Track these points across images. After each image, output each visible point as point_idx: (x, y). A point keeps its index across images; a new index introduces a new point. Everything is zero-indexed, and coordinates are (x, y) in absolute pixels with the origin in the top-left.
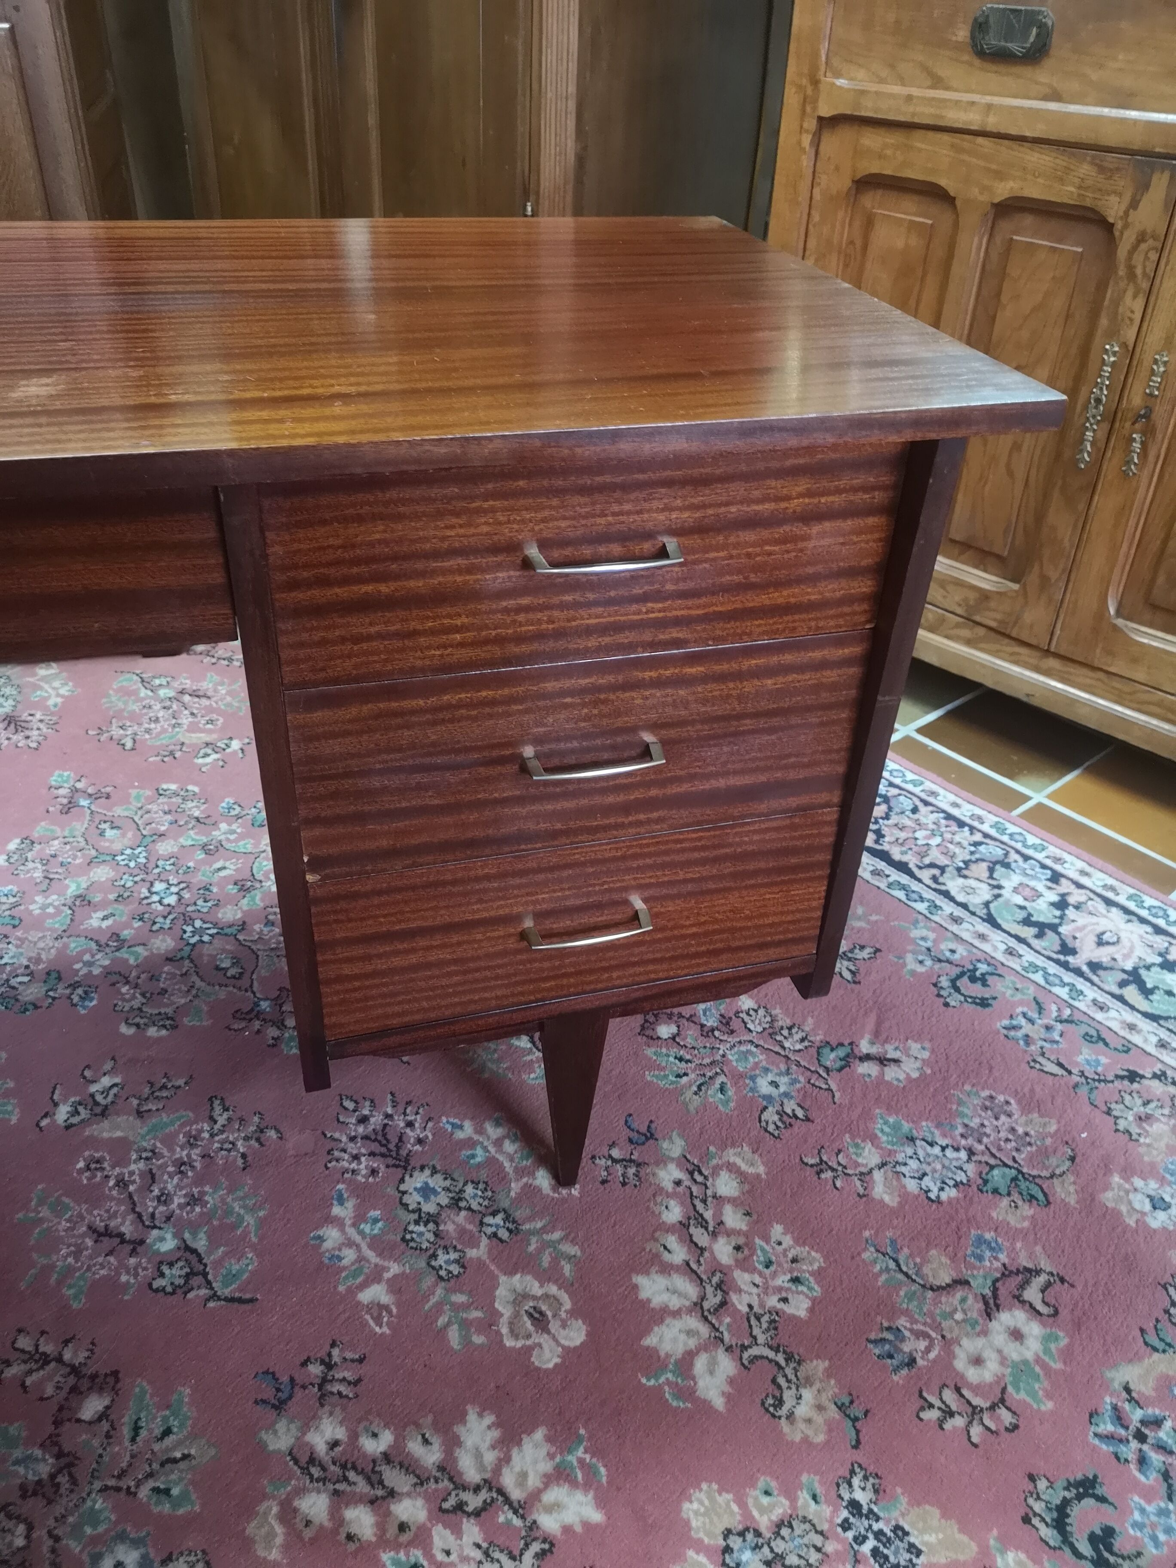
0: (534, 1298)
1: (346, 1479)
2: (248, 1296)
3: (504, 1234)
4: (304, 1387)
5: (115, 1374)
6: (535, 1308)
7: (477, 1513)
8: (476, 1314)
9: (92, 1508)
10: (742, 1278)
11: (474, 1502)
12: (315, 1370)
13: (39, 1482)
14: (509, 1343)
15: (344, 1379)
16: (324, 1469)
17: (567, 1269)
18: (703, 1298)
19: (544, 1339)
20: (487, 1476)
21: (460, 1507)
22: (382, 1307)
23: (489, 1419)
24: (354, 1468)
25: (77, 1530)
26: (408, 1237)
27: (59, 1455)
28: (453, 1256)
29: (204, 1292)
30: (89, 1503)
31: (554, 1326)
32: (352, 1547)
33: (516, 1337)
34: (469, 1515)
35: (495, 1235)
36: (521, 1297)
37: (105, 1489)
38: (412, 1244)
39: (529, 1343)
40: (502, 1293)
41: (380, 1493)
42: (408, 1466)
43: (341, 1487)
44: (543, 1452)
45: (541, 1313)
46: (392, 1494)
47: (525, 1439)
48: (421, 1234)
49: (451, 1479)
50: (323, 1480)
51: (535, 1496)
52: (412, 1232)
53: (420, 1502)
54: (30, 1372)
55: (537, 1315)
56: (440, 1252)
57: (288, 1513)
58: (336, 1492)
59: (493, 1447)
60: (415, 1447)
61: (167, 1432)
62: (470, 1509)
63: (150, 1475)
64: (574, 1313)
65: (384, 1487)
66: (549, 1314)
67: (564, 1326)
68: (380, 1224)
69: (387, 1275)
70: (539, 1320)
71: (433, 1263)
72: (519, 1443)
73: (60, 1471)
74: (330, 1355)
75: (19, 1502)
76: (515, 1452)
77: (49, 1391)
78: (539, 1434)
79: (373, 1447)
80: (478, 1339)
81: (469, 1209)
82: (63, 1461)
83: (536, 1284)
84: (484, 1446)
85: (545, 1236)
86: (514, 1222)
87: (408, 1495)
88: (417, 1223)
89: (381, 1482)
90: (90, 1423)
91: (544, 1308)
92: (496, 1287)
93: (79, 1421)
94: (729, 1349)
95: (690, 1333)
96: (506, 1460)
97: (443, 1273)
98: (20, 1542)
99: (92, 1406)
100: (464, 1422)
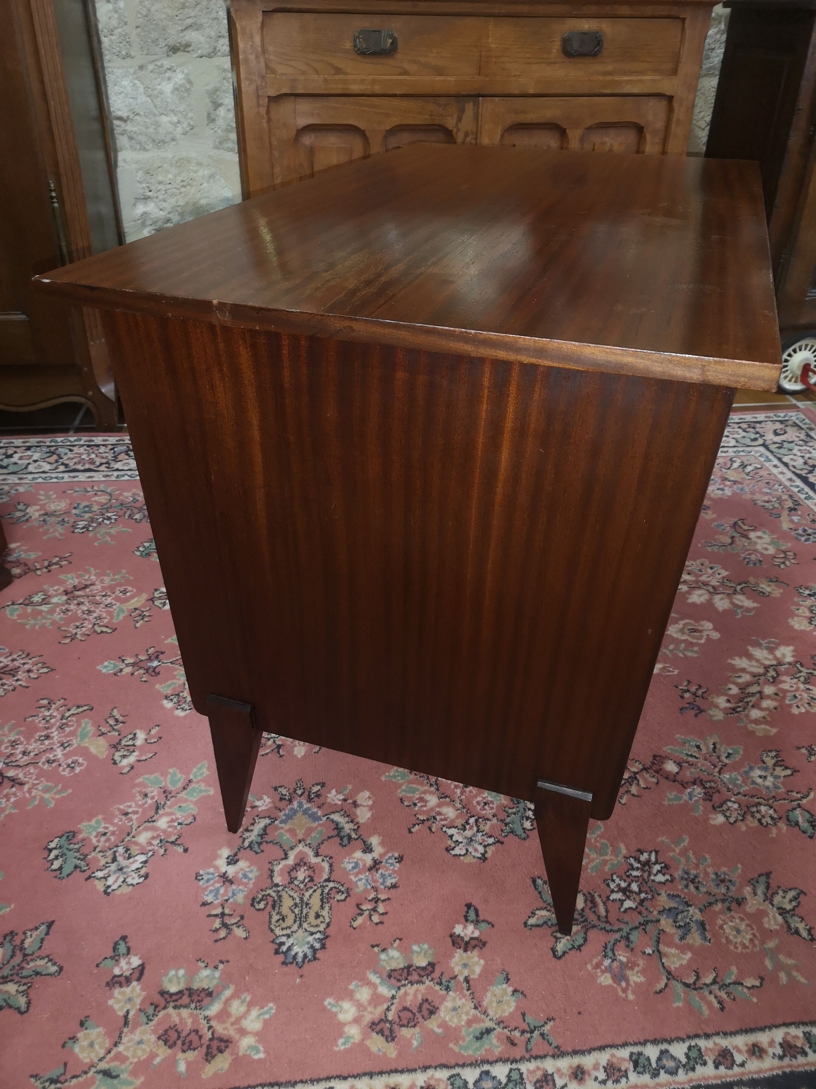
0: (684, 628)
1: (748, 702)
4: (695, 701)
5: (655, 756)
7: (778, 675)
8: (683, 645)
9: (728, 779)
10: (704, 578)
11: (773, 674)
12: (687, 695)
13: (705, 794)
14: (702, 641)
15: (697, 689)
16: (740, 707)
18: (708, 590)
19: (705, 633)
20: (762, 667)
21: (773, 678)
22: (664, 668)
23: (737, 658)
24: (743, 699)
25: (736, 785)
27: (694, 783)
30: (725, 780)
31: (700, 628)
32: (779, 709)
34: (778, 677)
36: (682, 631)
37: (720, 772)
39: (705, 637)
40: (675, 635)
41: (758, 695)
42: (749, 684)
43: (750, 704)
44: (759, 650)
45: (692, 629)
46: (760, 692)
47: (751, 652)
49: (760, 676)
50: (745, 709)
51: (776, 658)
53: (767, 687)
54: (638, 784)
57: (757, 722)
58: (753, 706)
59: (750, 661)
60: (740, 681)
61: (698, 747)
62: (775, 676)
63: (719, 757)
64: (697, 621)
65: (756, 693)
66: (694, 627)
67: (702, 626)
70: (695, 631)
72: (752, 654)
73: (703, 785)
74: (682, 689)
75: (713, 802)
76: (755, 657)
77: (655, 780)
78: (751, 648)
79: (735, 690)
80: (696, 649)
82: (698, 782)
83: (678, 625)
84: (749, 663)
87: (762, 689)
89: (753, 694)
90: (681, 769)
91: (690, 627)
92: (672, 636)
93: (677, 773)
94: (734, 594)
95: (722, 599)
96: (758, 661)
98: (736, 806)
99: (671, 767)
100: (734, 665)
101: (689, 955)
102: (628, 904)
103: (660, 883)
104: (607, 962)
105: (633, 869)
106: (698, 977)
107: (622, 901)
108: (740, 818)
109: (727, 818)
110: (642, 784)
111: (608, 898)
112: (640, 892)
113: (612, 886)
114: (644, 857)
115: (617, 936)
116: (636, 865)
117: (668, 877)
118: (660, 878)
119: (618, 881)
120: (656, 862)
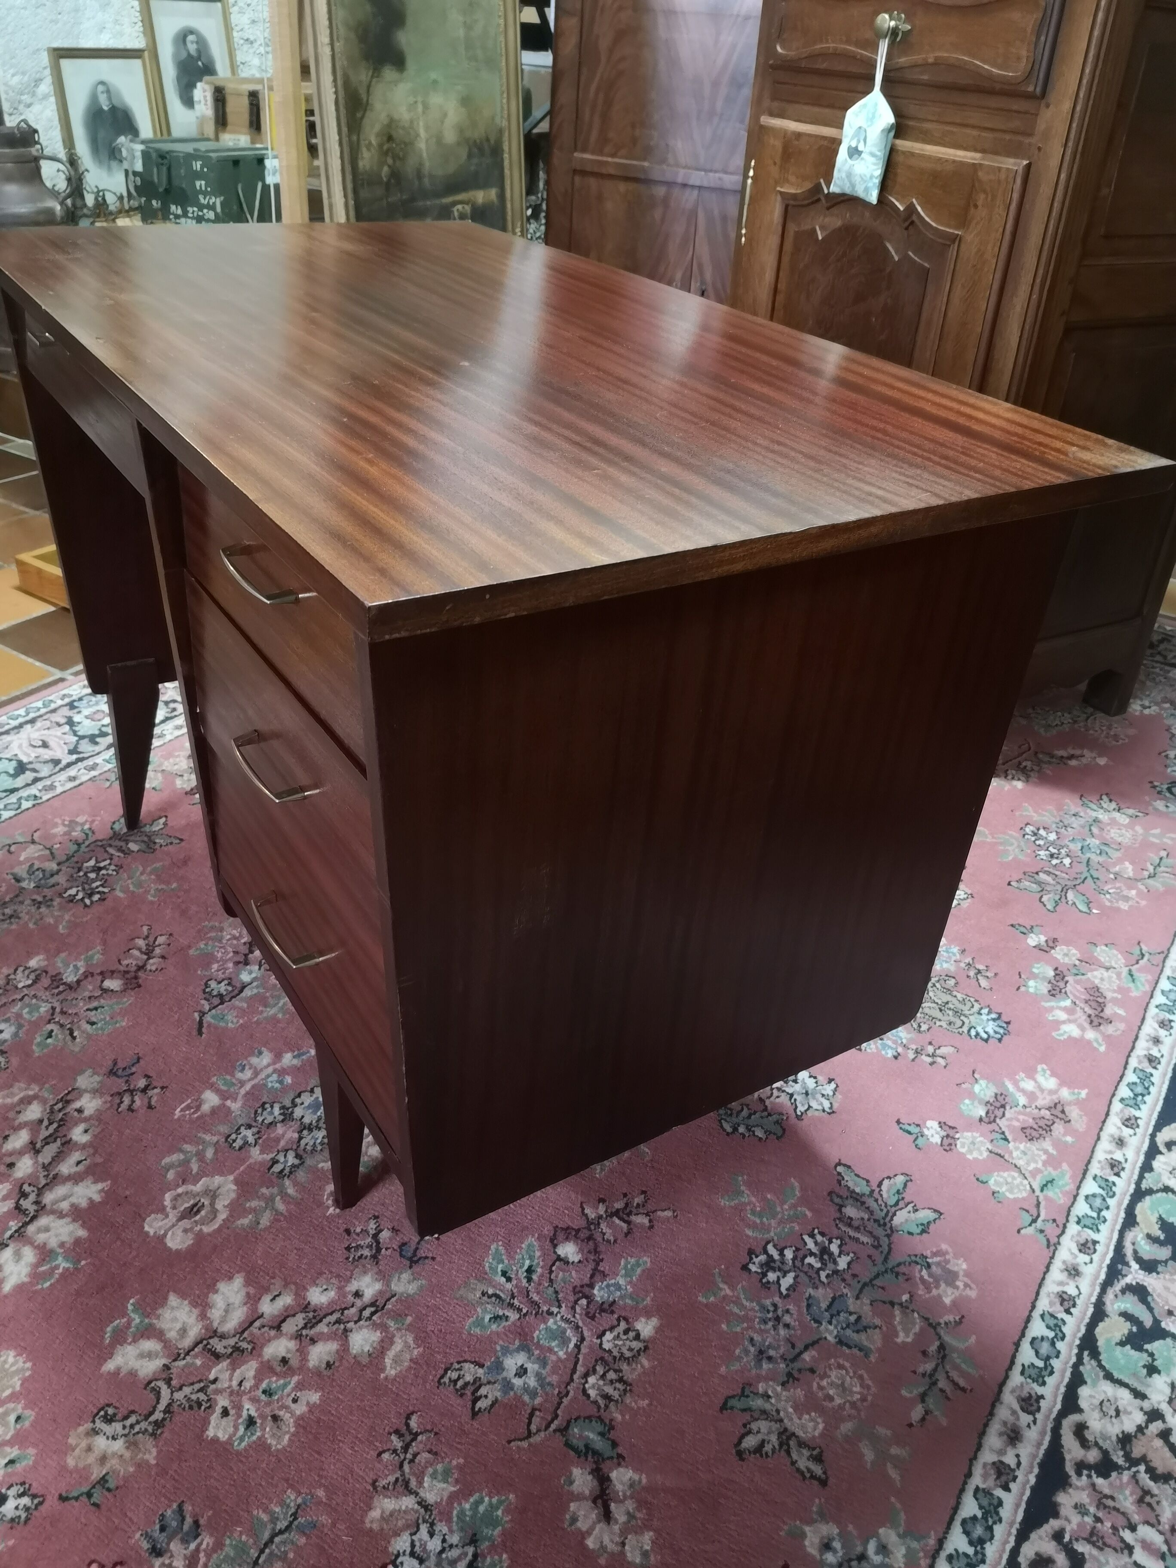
0: (212, 1204)
1: (51, 1124)
2: (204, 1030)
3: (277, 1168)
4: (127, 1082)
6: (203, 1205)
7: (18, 1207)
8: (195, 1167)
9: (40, 1007)
10: (249, 1369)
11: (26, 1204)
12: (142, 1083)
13: (61, 979)
14: (168, 1197)
15: (133, 1102)
16: (60, 1110)
17: (245, 1221)
18: (222, 1337)
19: (172, 1219)
20: (48, 1207)
21: (24, 1195)
22: (198, 1108)
23: (97, 1198)
24: (59, 1126)
25: (29, 1005)
26: (267, 1106)
27: (78, 982)
28: (251, 1139)
29: (207, 1007)
30: (44, 1005)
31: (186, 1223)
33: (175, 1199)
34: (17, 1203)
35: (277, 1162)
36: (213, 1195)
37: (53, 1009)
38: (260, 1111)
39: (168, 1209)
40: (218, 1180)
41: (38, 1146)
42: (59, 1157)
43: (46, 1123)
44: (65, 1238)
45: (198, 1211)
46: (37, 1152)
47: (77, 1225)
48: (271, 1113)
49: (47, 1184)
50: (52, 1112)
51: (30, 1242)
52: (272, 1107)
53: (30, 1171)
54: (140, 949)
55: (195, 1209)
56: (255, 1130)
57: (27, 1101)
58: (41, 1121)
59: (72, 1205)
60: (76, 1156)
61: (93, 1024)
62: (22, 1202)
63: (62, 1026)
64: (200, 1238)
65: (43, 1147)
66: (198, 1217)
67: (186, 1231)
68: (277, 1085)
69: (228, 1103)
70: (192, 1211)
71: (242, 1128)
72: (74, 1220)
73: (68, 985)
74: (155, 1088)
76: (68, 1220)
77: (125, 962)
78: (82, 1233)
79: (78, 1134)
80: (171, 1175)
81: (300, 1138)
82: (74, 984)
83: (226, 1203)
84: (73, 1200)
85: (278, 1198)
86: (291, 1173)
87: (36, 1162)
88: (283, 1108)
89: (47, 1144)
90: (101, 987)
91: (203, 1213)
92: (222, 1174)
93: (102, 982)
94: (166, 1367)
95: (183, 1331)
96: (61, 1215)
97: (234, 1136)
98: (20, 985)
99: (113, 984)
100: (95, 1182)
101: (22, 859)
102: (92, 863)
103: (71, 888)
104: (86, 827)
105: (102, 885)
106: (9, 851)
107: (97, 862)
108: (12, 977)
109: (26, 968)
110: (135, 952)
111: (111, 859)
112: (86, 874)
113: (113, 867)
114: (96, 897)
115: (87, 843)
116: (101, 889)
117: (65, 895)
118: (73, 891)
119: (110, 872)
120: (83, 899)
